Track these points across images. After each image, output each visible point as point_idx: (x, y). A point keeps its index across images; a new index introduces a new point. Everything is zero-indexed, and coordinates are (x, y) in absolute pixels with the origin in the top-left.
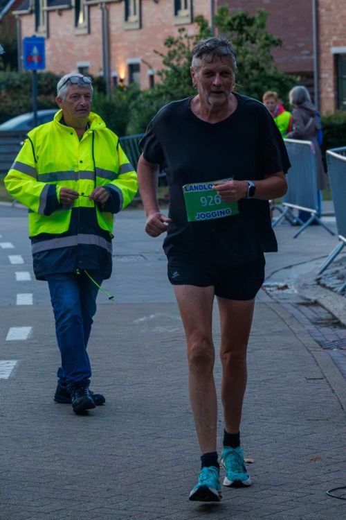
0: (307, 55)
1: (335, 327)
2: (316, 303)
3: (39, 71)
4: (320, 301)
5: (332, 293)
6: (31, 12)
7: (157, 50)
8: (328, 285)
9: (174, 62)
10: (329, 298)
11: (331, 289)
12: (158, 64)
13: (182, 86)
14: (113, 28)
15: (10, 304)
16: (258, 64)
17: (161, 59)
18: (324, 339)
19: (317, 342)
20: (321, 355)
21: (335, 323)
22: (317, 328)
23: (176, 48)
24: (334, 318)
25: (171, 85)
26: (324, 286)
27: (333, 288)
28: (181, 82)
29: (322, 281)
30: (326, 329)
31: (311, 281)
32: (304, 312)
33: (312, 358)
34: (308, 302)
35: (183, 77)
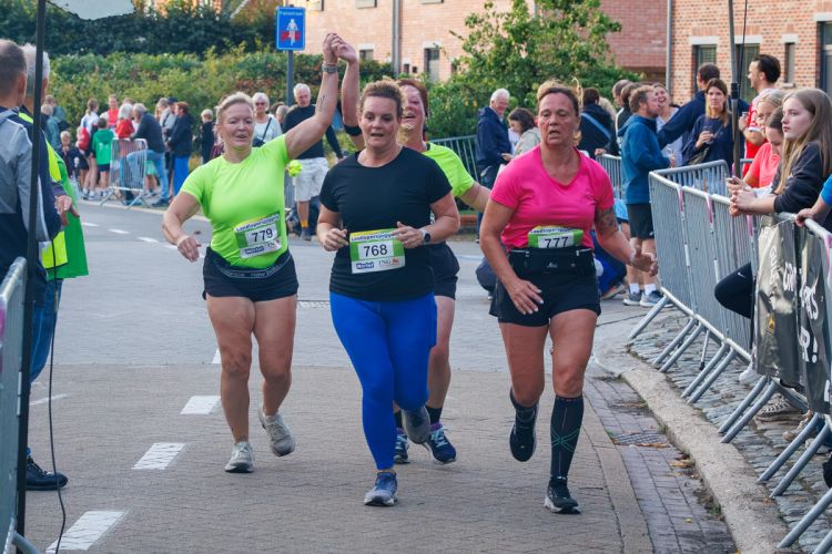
0: (659, 46)
1: (638, 414)
2: (620, 379)
3: (297, 52)
4: (626, 376)
5: (644, 366)
7: (454, 31)
8: (640, 355)
9: (479, 49)
10: (638, 371)
11: (644, 360)
12: (454, 50)
13: (486, 80)
16: (588, 57)
17: (462, 43)
18: (619, 430)
19: (608, 433)
20: (611, 453)
21: (641, 407)
22: (614, 415)
23: (481, 29)
24: (641, 400)
25: (471, 77)
26: (635, 355)
27: (647, 359)
28: (484, 73)
29: (633, 349)
30: (626, 415)
31: (620, 347)
32: (601, 390)
33: (594, 457)
34: (610, 376)
35: (487, 67)
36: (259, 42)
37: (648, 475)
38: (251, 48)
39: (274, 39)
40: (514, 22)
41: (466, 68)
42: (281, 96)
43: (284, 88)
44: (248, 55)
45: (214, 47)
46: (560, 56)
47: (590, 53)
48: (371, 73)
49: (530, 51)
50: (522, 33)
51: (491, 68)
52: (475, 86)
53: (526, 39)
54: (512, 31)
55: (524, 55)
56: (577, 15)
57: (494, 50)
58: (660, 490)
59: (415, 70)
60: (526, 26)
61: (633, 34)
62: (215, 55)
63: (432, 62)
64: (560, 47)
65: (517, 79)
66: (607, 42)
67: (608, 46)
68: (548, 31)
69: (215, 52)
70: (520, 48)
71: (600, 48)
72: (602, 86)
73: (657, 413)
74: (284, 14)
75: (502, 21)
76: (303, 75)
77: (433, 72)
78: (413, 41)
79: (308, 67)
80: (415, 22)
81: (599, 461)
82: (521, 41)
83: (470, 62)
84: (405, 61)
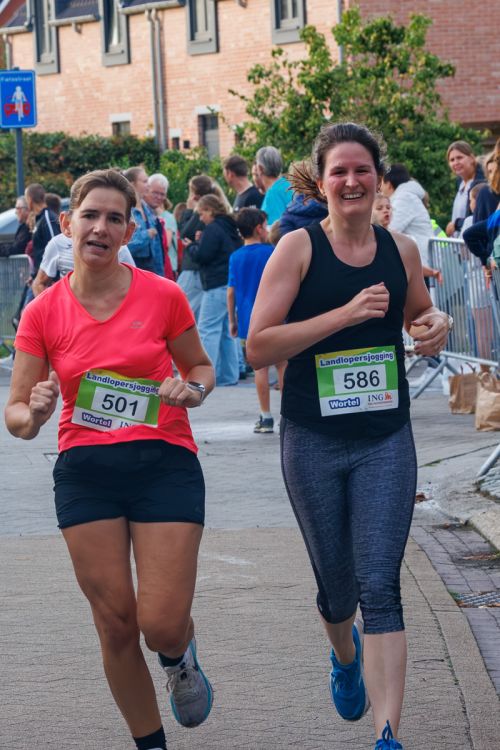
1: (491, 568)
2: (467, 526)
3: (28, 130)
4: (474, 521)
6: (30, 28)
7: (235, 90)
8: (492, 493)
9: (268, 111)
10: (489, 515)
11: (498, 500)
12: (235, 114)
14: (170, 53)
16: (412, 111)
17: (246, 104)
18: (466, 589)
19: (451, 594)
20: (455, 619)
21: (493, 559)
22: (460, 570)
23: (269, 84)
24: (494, 550)
26: (486, 494)
29: (484, 487)
30: (475, 571)
31: (467, 485)
32: (442, 541)
33: (433, 624)
34: (454, 523)
35: (280, 135)
40: (313, 73)
41: (251, 137)
42: (11, 191)
43: (14, 180)
46: (376, 113)
47: (415, 107)
48: (128, 152)
49: (336, 110)
50: (324, 86)
51: (285, 136)
53: (329, 95)
54: (309, 85)
55: (328, 115)
56: (395, 58)
57: (289, 110)
59: (187, 144)
60: (329, 77)
61: (473, 79)
63: (210, 133)
64: (375, 102)
66: (436, 91)
67: (438, 97)
68: (358, 81)
70: (322, 107)
71: (428, 102)
72: (433, 150)
74: (7, 80)
75: (296, 71)
76: (38, 160)
77: (211, 145)
78: (182, 106)
79: (44, 150)
80: (182, 81)
81: (439, 628)
82: (323, 97)
83: (258, 129)
84: (173, 133)
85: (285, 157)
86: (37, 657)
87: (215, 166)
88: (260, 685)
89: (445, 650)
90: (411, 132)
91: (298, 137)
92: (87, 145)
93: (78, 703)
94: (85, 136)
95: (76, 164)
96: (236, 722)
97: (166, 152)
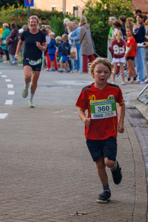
1: (140, 118)
2: (135, 108)
3: (32, 8)
4: (137, 107)
5: (142, 104)
7: (83, 1)
8: (141, 101)
9: (90, 6)
10: (140, 106)
11: (142, 102)
12: (82, 5)
13: (93, 16)
15: (2, 104)
16: (126, 8)
17: (84, 4)
18: (134, 123)
19: (131, 124)
20: (131, 129)
21: (141, 116)
22: (133, 118)
24: (141, 114)
25: (88, 15)
26: (140, 101)
27: (143, 102)
28: (93, 14)
29: (139, 99)
30: (136, 119)
31: (135, 98)
32: (128, 111)
34: (132, 107)
35: (93, 12)
36: (19, 5)
37: (142, 135)
38: (16, 7)
39: (23, 4)
41: (86, 12)
44: (15, 9)
45: (4, 6)
46: (117, 8)
48: (56, 14)
49: (108, 6)
51: (95, 12)
52: (90, 18)
53: (106, 3)
55: (105, 8)
57: (96, 6)
58: (146, 139)
59: (70, 14)
62: (4, 9)
63: (76, 11)
64: (117, 5)
65: (103, 16)
66: (133, 3)
67: (133, 5)
69: (5, 8)
70: (104, 6)
71: (130, 6)
73: (146, 118)
77: (76, 14)
78: (69, 4)
81: (127, 131)
82: (104, 3)
83: (88, 10)
84: (67, 11)
85: (94, 17)
86: (29, 133)
87: (77, 19)
88: (83, 142)
89: (128, 136)
90: (126, 13)
91: (98, 13)
92: (45, 12)
93: (38, 144)
94: (45, 10)
95: (42, 17)
96: (77, 150)
97: (65, 15)
